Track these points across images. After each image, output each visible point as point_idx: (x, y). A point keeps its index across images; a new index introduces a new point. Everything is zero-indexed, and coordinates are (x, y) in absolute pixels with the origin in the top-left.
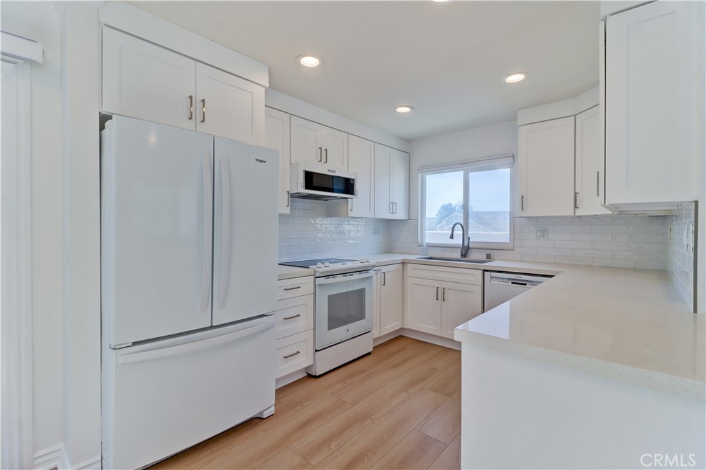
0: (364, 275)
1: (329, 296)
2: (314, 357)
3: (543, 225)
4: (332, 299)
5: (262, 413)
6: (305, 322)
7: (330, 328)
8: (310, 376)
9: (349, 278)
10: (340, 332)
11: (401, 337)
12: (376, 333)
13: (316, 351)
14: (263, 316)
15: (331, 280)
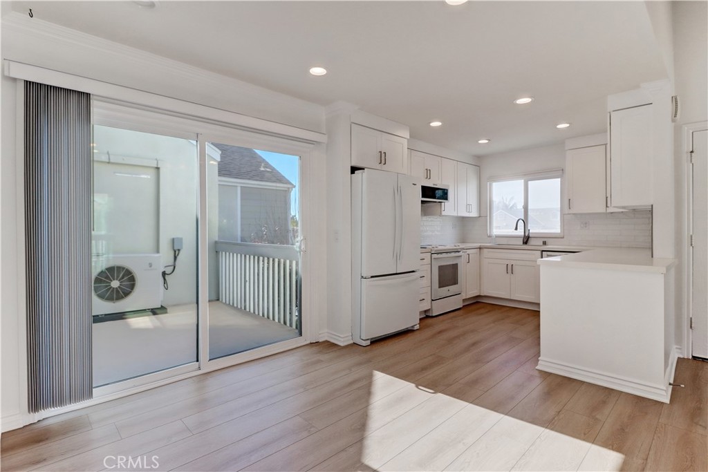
0: (457, 254)
1: (439, 267)
2: (431, 303)
3: (585, 219)
4: (441, 268)
5: (413, 327)
6: (426, 282)
7: (440, 287)
8: (428, 317)
9: (449, 255)
10: (445, 291)
11: (478, 302)
12: (464, 296)
13: (432, 300)
14: (413, 272)
15: (440, 256)
